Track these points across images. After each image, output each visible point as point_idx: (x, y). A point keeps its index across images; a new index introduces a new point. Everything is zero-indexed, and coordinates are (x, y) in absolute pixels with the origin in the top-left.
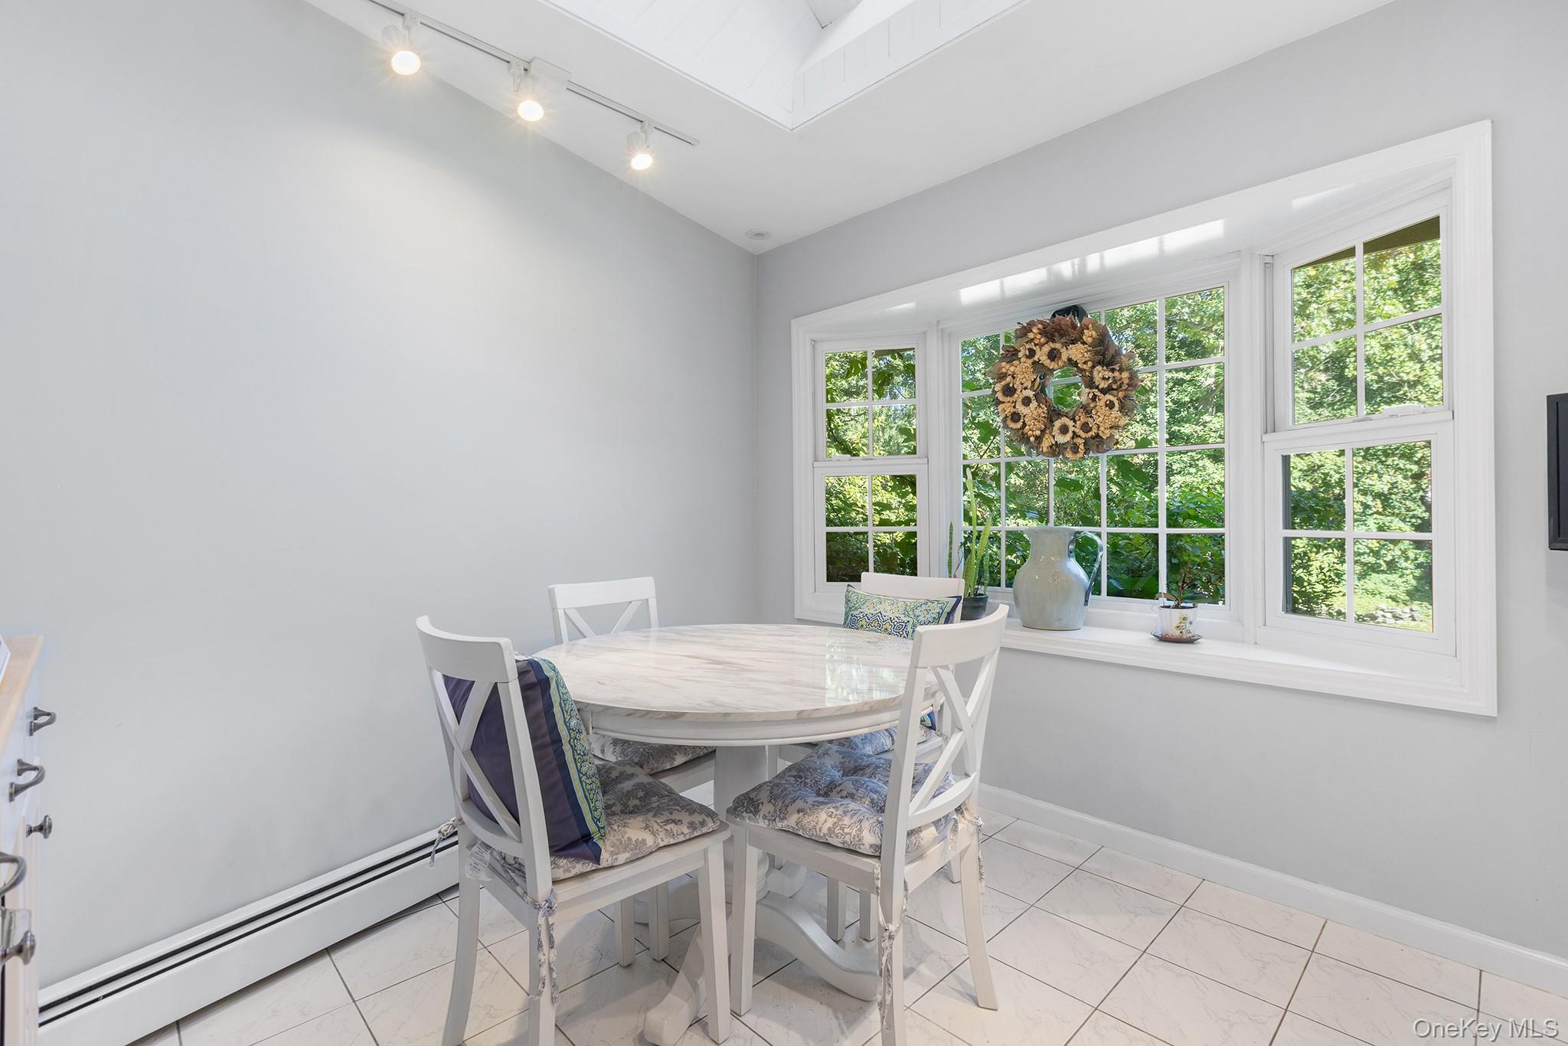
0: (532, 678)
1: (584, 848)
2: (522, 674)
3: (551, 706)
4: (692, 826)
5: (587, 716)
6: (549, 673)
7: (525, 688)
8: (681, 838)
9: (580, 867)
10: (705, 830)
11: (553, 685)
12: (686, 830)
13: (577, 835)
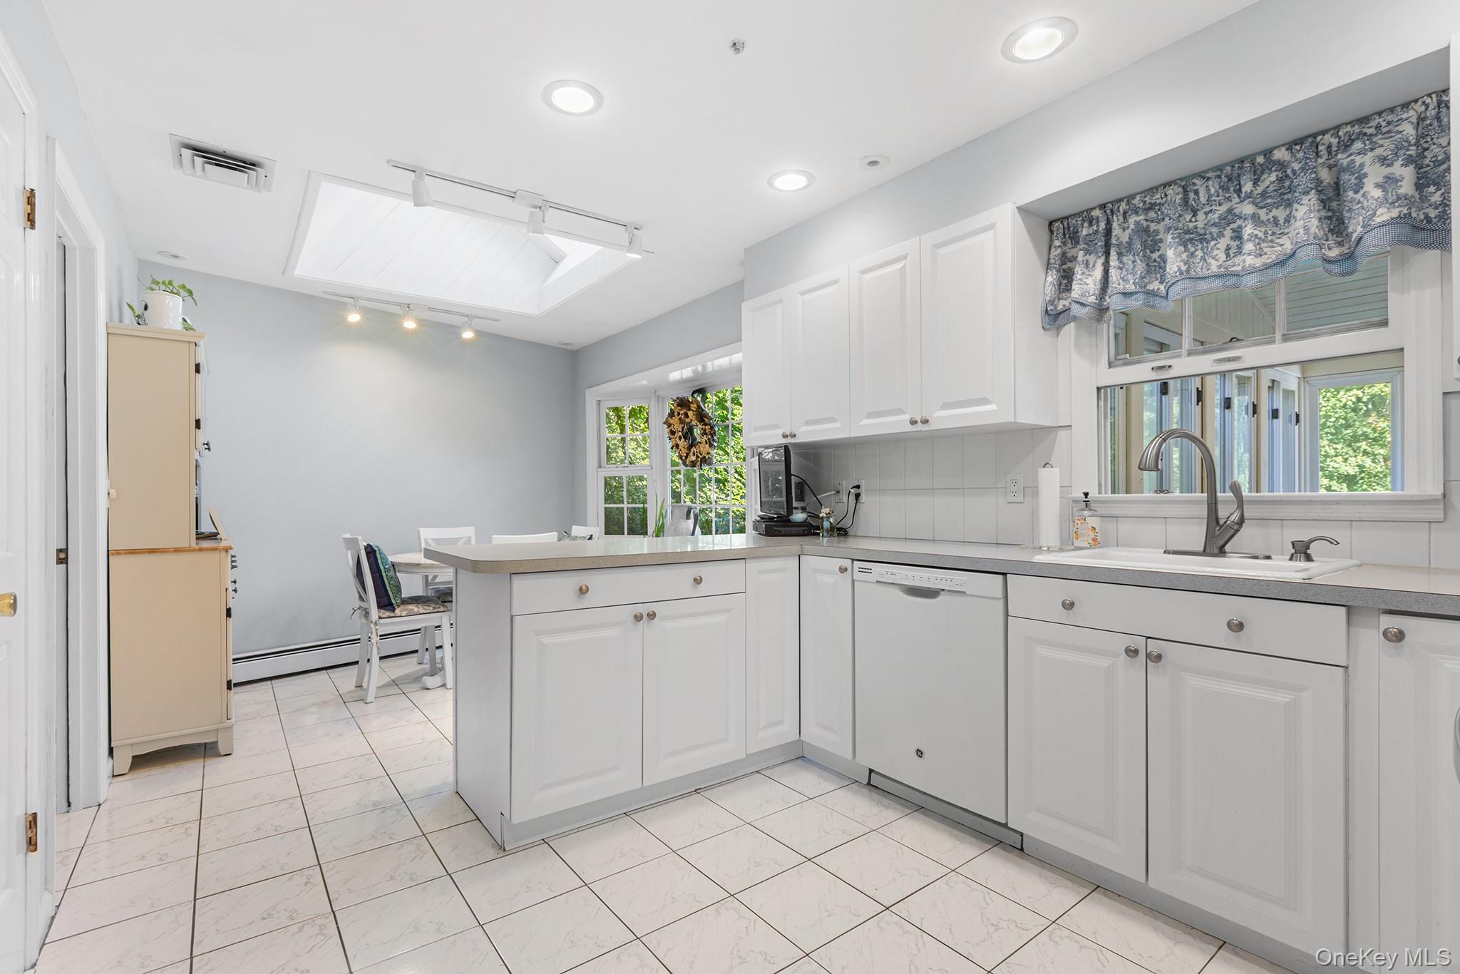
0: (369, 550)
1: (390, 608)
2: (366, 548)
3: (377, 560)
4: (434, 608)
5: (396, 567)
6: (376, 549)
7: (368, 554)
8: (429, 611)
9: (388, 614)
10: (439, 610)
11: (377, 553)
12: (431, 608)
13: (387, 602)
